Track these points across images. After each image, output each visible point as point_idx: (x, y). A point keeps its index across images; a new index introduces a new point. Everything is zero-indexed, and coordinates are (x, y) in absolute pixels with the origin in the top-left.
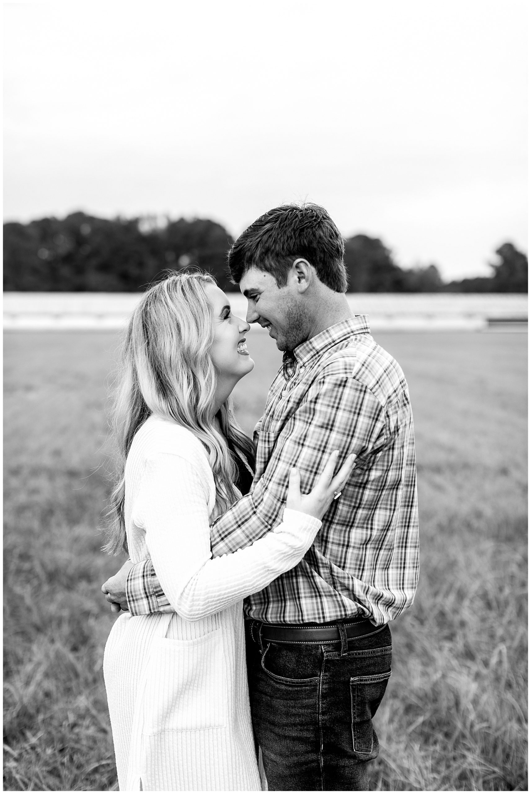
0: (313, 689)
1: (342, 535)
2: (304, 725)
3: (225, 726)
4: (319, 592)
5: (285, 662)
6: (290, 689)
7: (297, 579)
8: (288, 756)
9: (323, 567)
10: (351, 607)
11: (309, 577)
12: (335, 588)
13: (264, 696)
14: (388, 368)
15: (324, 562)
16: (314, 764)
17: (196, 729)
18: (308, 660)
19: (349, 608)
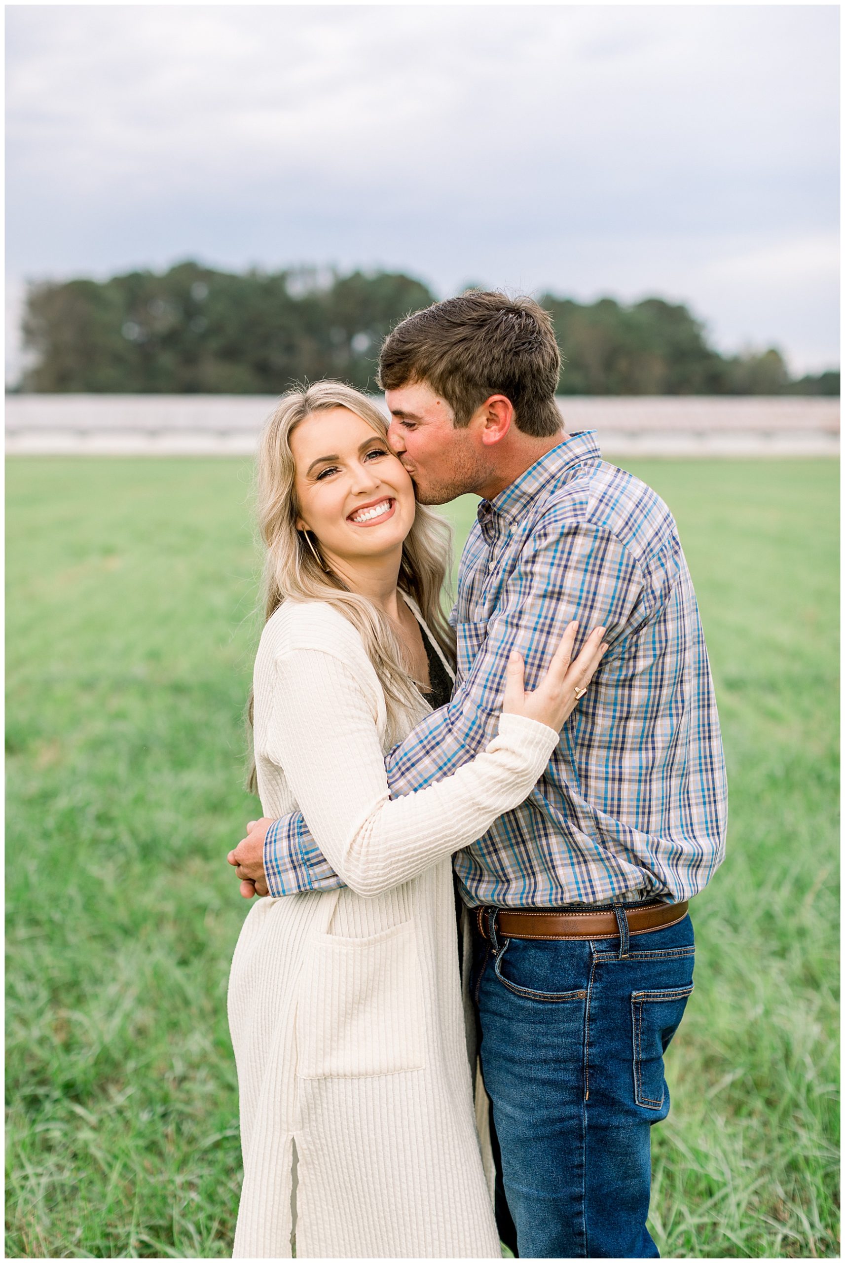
0: (576, 1007)
1: (610, 764)
2: (560, 1062)
3: (424, 1068)
4: (583, 855)
5: (533, 967)
6: (541, 1006)
7: (547, 839)
8: (533, 1109)
9: (584, 818)
10: (634, 875)
11: (565, 834)
12: (605, 848)
13: (497, 1018)
14: (641, 500)
15: (585, 810)
16: (574, 1122)
17: (381, 1073)
18: (569, 964)
19: (630, 876)
